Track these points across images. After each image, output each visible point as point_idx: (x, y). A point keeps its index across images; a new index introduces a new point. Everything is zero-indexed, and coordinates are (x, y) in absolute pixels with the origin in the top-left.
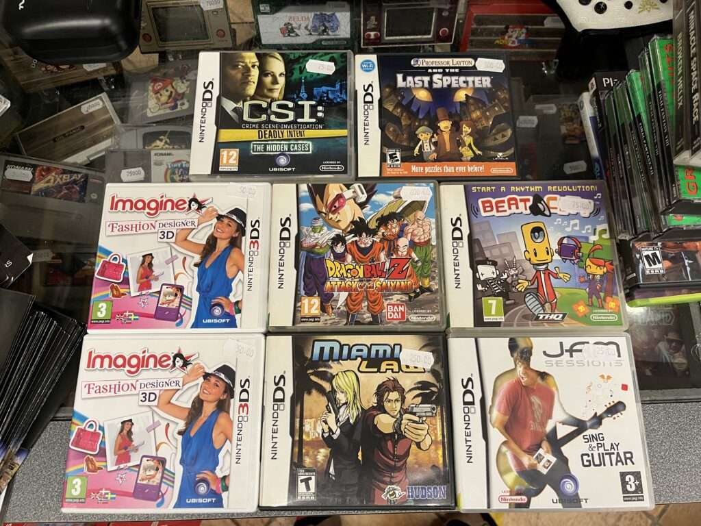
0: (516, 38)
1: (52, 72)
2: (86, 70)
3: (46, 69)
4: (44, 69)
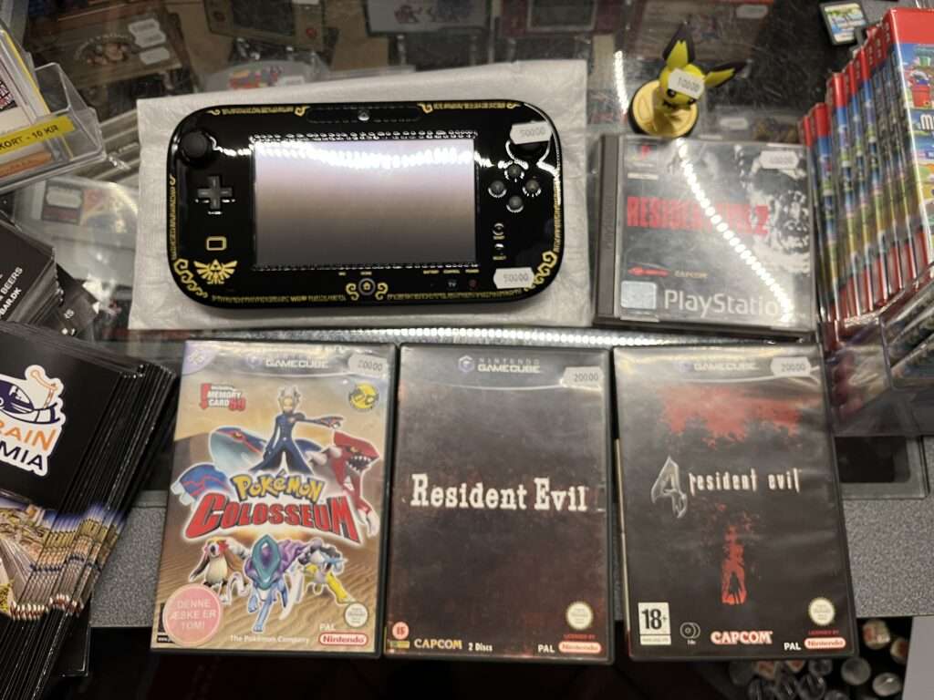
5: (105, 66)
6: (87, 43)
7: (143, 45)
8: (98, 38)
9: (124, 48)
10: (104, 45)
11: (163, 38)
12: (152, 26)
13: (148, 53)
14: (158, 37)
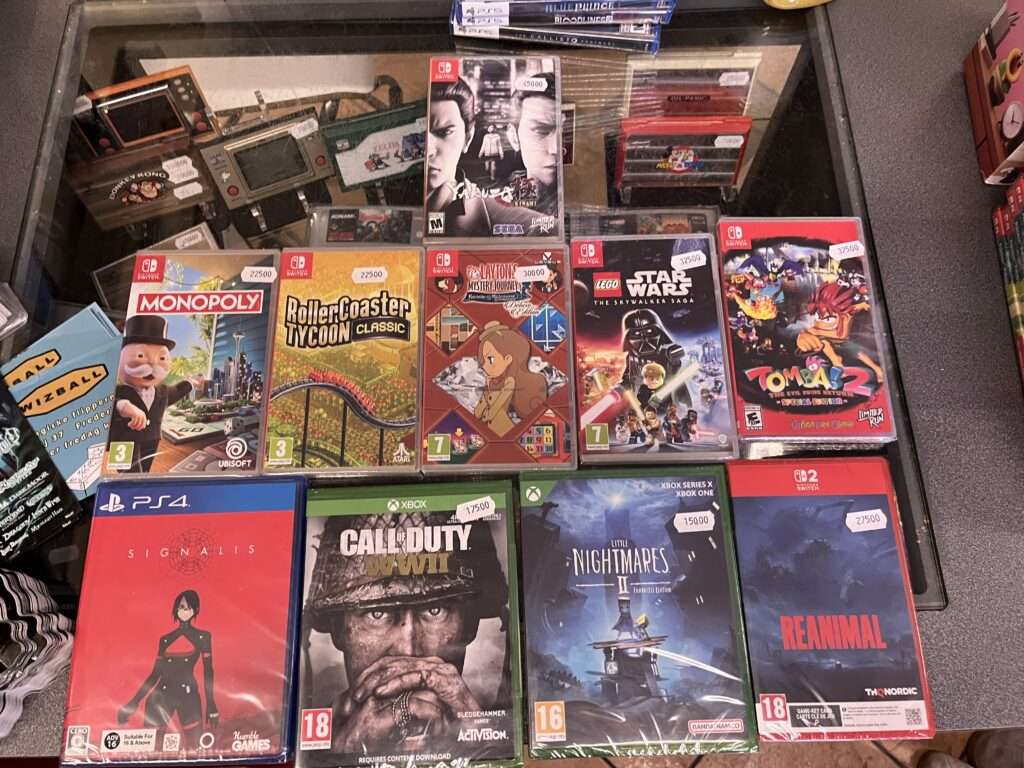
0: (683, 161)
2: (177, 199)
5: (140, 203)
6: (122, 183)
7: (176, 182)
8: (134, 177)
9: (158, 186)
10: (139, 182)
11: (196, 174)
12: (185, 162)
13: (180, 189)
14: (191, 173)
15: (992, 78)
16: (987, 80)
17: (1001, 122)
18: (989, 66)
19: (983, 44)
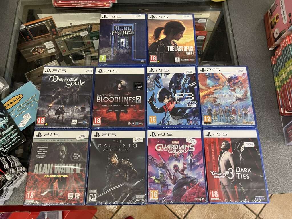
1: (37, 54)
2: (48, 53)
3: (35, 53)
4: (34, 53)
8: (36, 47)
11: (54, 46)
12: (51, 43)
13: (49, 50)
15: (271, 21)
16: (270, 22)
17: (274, 33)
18: (271, 18)
19: (269, 12)
